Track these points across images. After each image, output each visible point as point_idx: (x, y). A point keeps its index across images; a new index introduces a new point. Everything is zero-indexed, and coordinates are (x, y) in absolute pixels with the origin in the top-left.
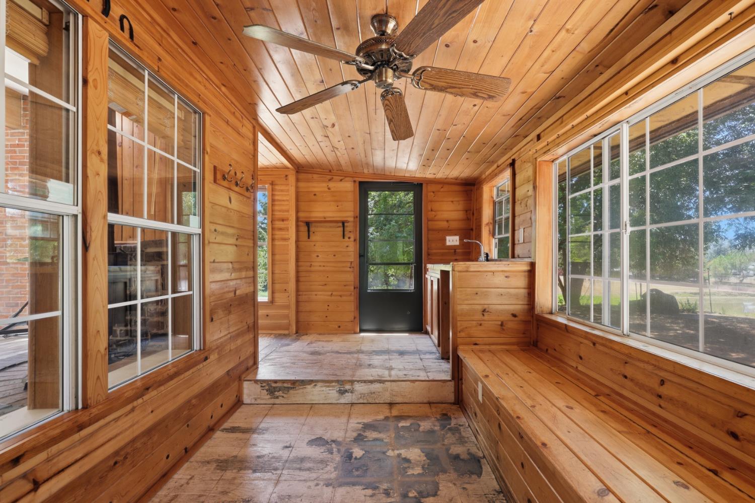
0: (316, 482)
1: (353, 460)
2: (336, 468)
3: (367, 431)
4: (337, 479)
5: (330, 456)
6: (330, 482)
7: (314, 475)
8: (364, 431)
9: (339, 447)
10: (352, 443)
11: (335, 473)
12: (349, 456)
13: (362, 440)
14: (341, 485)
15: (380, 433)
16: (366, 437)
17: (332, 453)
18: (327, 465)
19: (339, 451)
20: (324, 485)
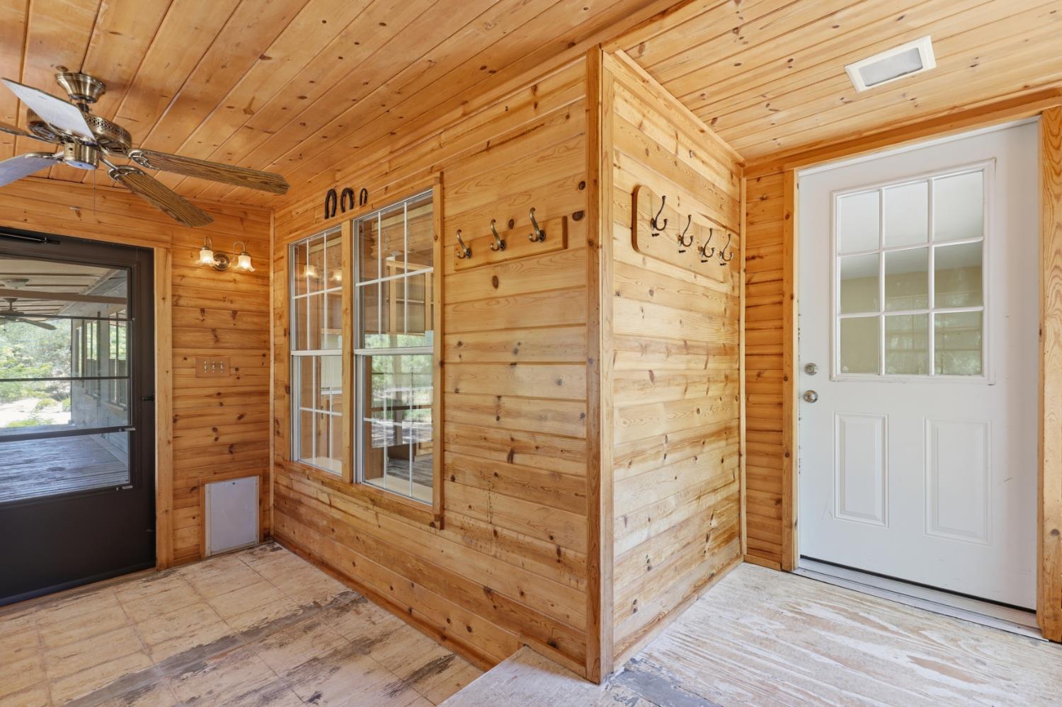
0: (215, 693)
7: (225, 697)
20: (199, 696)
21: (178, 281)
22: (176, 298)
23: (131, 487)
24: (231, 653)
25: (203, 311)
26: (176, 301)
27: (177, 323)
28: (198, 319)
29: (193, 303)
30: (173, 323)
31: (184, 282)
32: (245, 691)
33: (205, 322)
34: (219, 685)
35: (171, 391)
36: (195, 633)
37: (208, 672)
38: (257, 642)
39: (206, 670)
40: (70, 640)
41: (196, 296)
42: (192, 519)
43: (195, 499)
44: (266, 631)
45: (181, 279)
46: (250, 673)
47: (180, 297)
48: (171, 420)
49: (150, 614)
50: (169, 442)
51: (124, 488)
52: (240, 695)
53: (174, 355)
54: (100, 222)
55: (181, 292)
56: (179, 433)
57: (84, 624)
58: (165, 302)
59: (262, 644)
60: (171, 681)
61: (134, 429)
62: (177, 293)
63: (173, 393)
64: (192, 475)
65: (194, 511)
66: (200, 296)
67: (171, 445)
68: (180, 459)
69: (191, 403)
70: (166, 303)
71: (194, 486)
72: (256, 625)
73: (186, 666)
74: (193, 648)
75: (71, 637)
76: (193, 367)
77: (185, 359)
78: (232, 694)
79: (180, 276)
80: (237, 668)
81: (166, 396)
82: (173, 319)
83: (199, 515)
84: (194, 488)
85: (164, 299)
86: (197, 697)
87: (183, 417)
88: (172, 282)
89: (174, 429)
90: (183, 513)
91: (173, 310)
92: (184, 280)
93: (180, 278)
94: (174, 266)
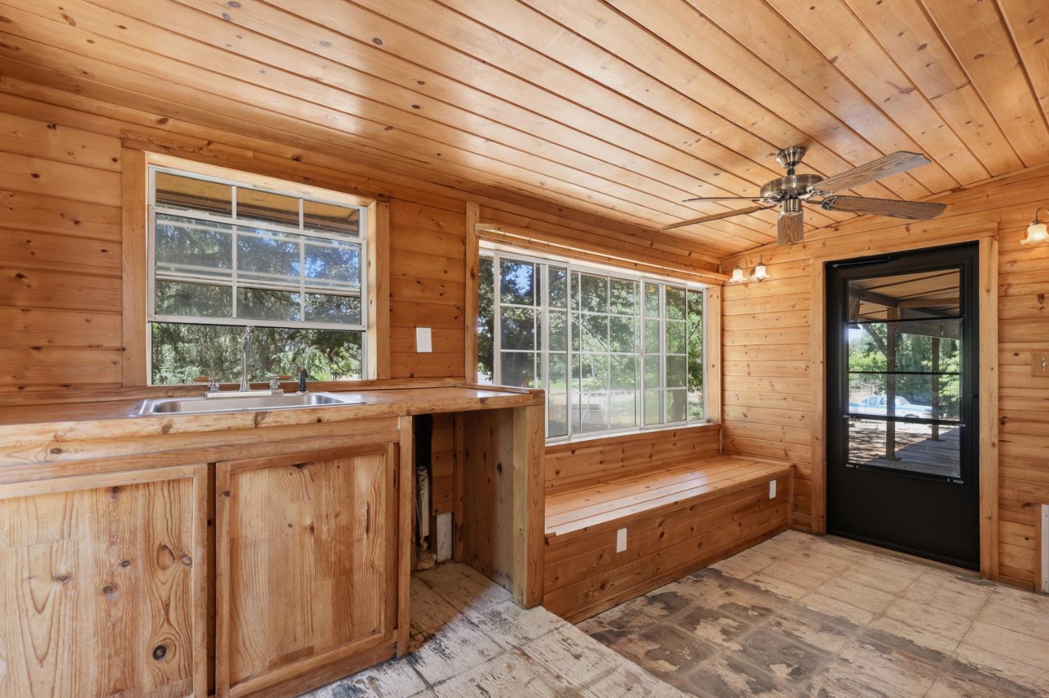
0: (862, 671)
1: (796, 666)
2: (827, 670)
3: (737, 691)
4: (831, 660)
5: (828, 689)
6: (840, 661)
7: (862, 678)
8: (743, 692)
9: (807, 692)
10: (779, 687)
11: (830, 666)
12: (797, 673)
13: (758, 682)
14: (828, 653)
15: (720, 676)
16: (748, 683)
17: (823, 690)
18: (838, 680)
19: (810, 687)
20: (852, 663)
21: (1007, 268)
22: (1005, 287)
23: (962, 482)
24: (918, 662)
25: (1041, 297)
26: (1005, 291)
27: (1007, 315)
28: (1033, 308)
29: (1027, 290)
30: (999, 317)
31: (1015, 268)
32: (877, 688)
33: (1044, 311)
34: (872, 670)
35: (996, 390)
36: (924, 632)
37: (883, 658)
38: (952, 676)
39: (884, 656)
40: (856, 580)
41: (1031, 281)
42: (1023, 539)
43: (1028, 517)
44: (979, 677)
45: (1012, 266)
46: (904, 685)
47: (1010, 285)
48: (996, 421)
49: (920, 599)
50: (994, 445)
51: (955, 481)
52: (872, 686)
53: (1001, 351)
54: (925, 231)
55: (1011, 280)
56: (1007, 437)
57: (875, 577)
58: (989, 295)
59: (954, 680)
60: (856, 641)
61: (964, 425)
62: (1006, 282)
63: (999, 392)
64: (1026, 488)
65: (1029, 531)
66: (1036, 280)
67: (996, 449)
68: (1008, 467)
69: (1024, 405)
70: (991, 295)
71: (1028, 501)
72: (979, 666)
73: (877, 642)
74: (904, 639)
75: (859, 578)
76: (1026, 364)
77: (1016, 354)
78: (869, 681)
79: (1010, 262)
80: (903, 674)
81: (991, 395)
82: (999, 310)
83: (1033, 538)
84: (1027, 504)
85: (988, 291)
86: (850, 661)
87: (1013, 420)
88: (999, 271)
89: (1000, 432)
90: (1010, 528)
91: (1000, 302)
92: (1015, 266)
93: (1010, 265)
94: (1001, 253)
